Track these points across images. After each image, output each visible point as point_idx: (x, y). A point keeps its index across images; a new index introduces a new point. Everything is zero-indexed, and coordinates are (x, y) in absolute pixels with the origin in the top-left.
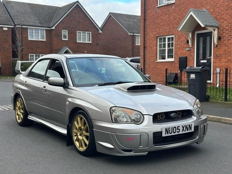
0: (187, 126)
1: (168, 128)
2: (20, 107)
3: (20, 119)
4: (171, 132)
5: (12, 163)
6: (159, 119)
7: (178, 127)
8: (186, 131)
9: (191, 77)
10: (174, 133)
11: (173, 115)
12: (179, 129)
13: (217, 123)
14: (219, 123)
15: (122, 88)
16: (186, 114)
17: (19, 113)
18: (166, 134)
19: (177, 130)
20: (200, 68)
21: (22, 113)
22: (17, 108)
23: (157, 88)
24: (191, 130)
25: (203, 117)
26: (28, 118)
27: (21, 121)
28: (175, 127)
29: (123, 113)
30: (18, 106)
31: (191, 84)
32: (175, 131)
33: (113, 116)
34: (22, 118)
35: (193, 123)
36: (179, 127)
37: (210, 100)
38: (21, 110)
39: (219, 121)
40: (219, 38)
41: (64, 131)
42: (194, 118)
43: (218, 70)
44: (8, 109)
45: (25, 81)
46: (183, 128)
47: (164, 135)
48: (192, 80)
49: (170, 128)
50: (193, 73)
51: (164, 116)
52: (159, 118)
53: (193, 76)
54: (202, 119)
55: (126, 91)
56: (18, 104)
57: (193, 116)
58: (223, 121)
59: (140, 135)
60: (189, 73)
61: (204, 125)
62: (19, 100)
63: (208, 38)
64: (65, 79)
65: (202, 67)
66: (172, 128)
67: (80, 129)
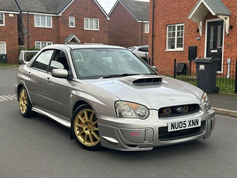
0: (194, 121)
1: (174, 123)
2: (24, 98)
3: (24, 110)
4: (177, 127)
5: (14, 156)
6: (165, 114)
7: (184, 122)
8: (192, 126)
9: (200, 68)
10: (180, 128)
11: (179, 109)
12: (185, 124)
13: (226, 116)
14: (228, 117)
15: (127, 80)
16: (193, 108)
17: (23, 104)
18: (172, 129)
19: (183, 125)
20: (210, 58)
21: (26, 105)
22: (21, 99)
23: (163, 81)
24: (198, 125)
25: (211, 112)
26: (32, 109)
27: (25, 112)
28: (182, 122)
29: (128, 107)
30: (22, 97)
31: (199, 76)
32: (181, 126)
33: (117, 110)
34: (26, 109)
35: (200, 118)
36: (186, 121)
37: (220, 92)
38: (25, 101)
39: (228, 114)
40: (231, 27)
41: (68, 124)
42: (201, 113)
43: (229, 60)
44: (12, 99)
45: (28, 72)
46: (190, 123)
47: (170, 130)
48: (202, 71)
49: (176, 123)
50: (202, 64)
51: (170, 111)
52: (165, 112)
53: (202, 67)
54: (209, 113)
55: (132, 83)
57: (200, 111)
58: (232, 114)
59: (145, 130)
60: (198, 64)
61: (212, 120)
62: (23, 91)
63: (219, 27)
64: (69, 71)
65: (212, 57)
66: (178, 122)
67: (86, 123)
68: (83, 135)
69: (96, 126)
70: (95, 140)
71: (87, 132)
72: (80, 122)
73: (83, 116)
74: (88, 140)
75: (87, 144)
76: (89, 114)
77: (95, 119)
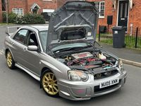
0: (115, 80)
2: (10, 57)
4: (105, 85)
10: (107, 85)
22: (8, 58)
24: (117, 82)
26: (15, 65)
27: (11, 66)
33: (69, 76)
34: (11, 64)
35: (118, 78)
36: (110, 81)
37: (126, 47)
38: (10, 59)
40: (133, 5)
41: (39, 79)
42: (119, 74)
43: (131, 25)
45: (12, 42)
46: (112, 82)
47: (101, 87)
48: (116, 34)
50: (116, 30)
53: (116, 32)
54: (123, 74)
56: (9, 55)
59: (86, 89)
60: (114, 30)
63: (126, 4)
67: (50, 81)
68: (48, 87)
69: (56, 83)
70: (55, 91)
71: (50, 86)
72: (46, 80)
73: (48, 76)
74: (51, 90)
75: (50, 93)
76: (51, 75)
77: (55, 79)
